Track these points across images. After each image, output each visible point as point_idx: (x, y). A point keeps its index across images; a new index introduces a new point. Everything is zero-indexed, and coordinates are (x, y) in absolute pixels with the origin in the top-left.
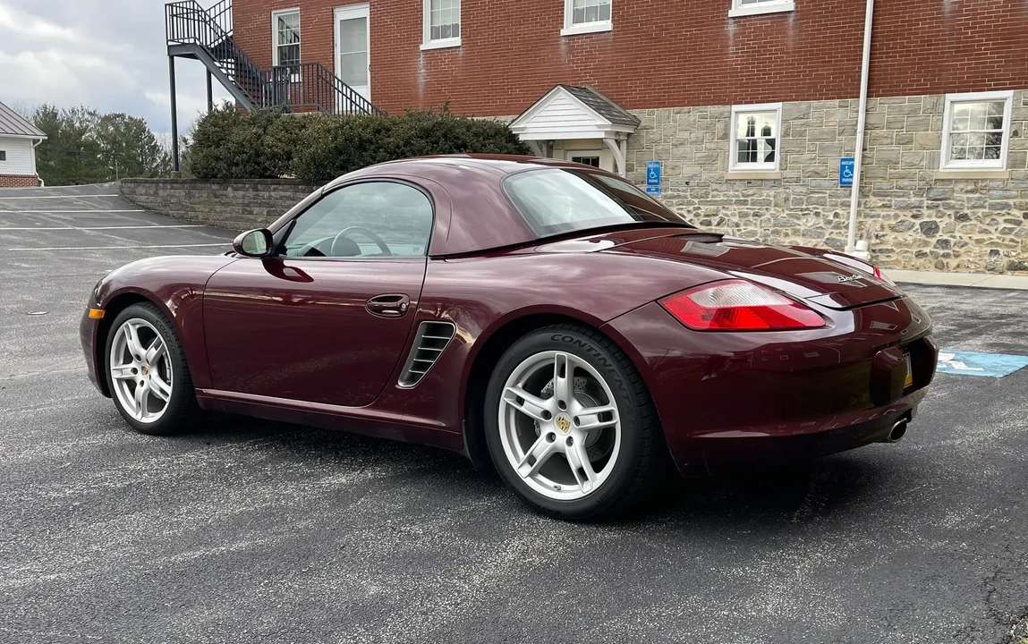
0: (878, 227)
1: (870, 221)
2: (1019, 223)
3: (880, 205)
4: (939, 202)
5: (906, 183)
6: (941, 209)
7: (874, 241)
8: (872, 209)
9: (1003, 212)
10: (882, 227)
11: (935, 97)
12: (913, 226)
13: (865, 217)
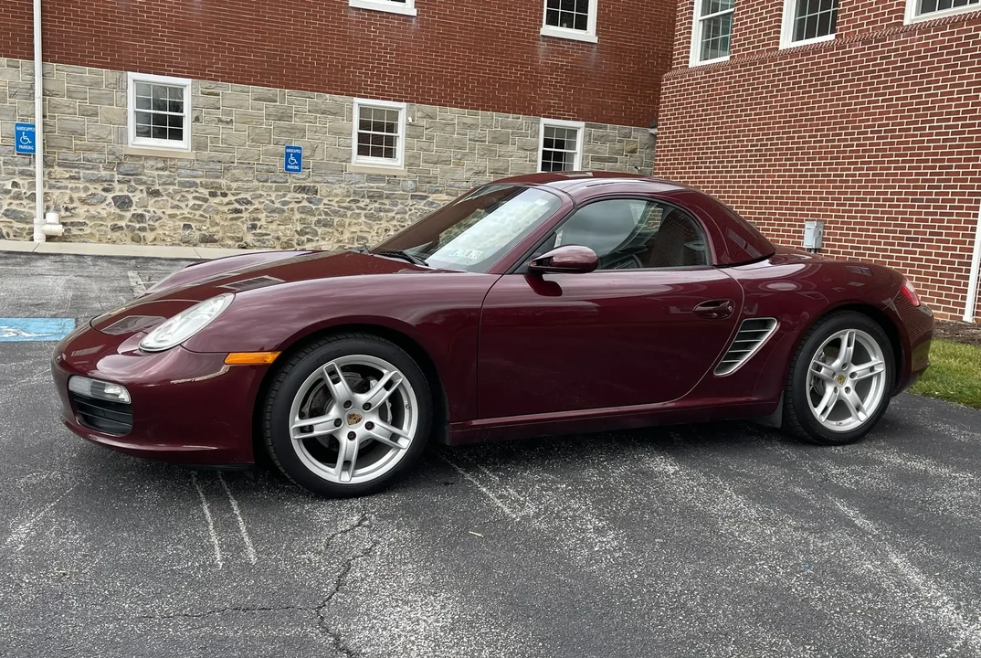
0: (66, 199)
1: (57, 192)
2: (206, 200)
3: (67, 176)
4: (130, 177)
5: (95, 156)
6: (133, 183)
7: (63, 213)
8: (57, 180)
9: (192, 190)
10: (71, 200)
11: (117, 73)
12: (105, 200)
13: (50, 188)
